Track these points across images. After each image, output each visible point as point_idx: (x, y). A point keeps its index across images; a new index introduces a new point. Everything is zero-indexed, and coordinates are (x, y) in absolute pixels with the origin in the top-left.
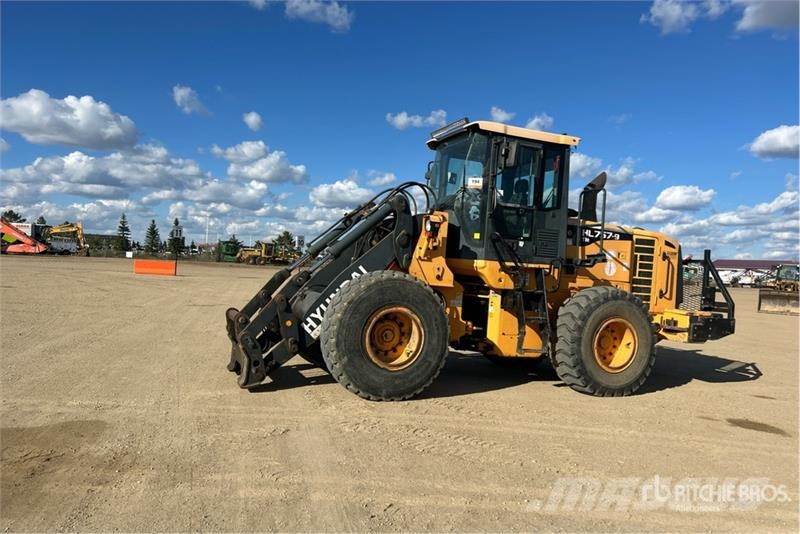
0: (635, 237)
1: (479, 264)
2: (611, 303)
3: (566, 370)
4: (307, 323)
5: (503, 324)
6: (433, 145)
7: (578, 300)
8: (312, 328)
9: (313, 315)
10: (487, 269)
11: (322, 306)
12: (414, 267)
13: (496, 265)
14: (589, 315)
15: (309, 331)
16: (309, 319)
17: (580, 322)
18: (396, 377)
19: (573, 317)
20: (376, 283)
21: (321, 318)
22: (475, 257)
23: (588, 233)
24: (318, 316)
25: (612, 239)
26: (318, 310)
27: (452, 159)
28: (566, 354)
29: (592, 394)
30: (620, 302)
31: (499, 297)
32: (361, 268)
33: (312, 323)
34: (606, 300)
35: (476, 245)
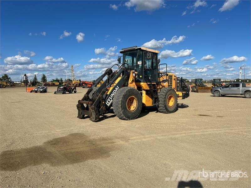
0: (169, 75)
1: (142, 84)
3: (162, 108)
4: (107, 102)
5: (146, 98)
6: (121, 52)
7: (163, 91)
8: (108, 103)
9: (108, 100)
10: (144, 85)
11: (110, 97)
12: (129, 85)
13: (146, 83)
14: (166, 94)
15: (107, 104)
16: (107, 101)
17: (165, 96)
18: (133, 114)
19: (163, 95)
20: (128, 90)
21: (110, 101)
22: (141, 82)
23: (160, 74)
24: (109, 100)
25: (165, 76)
27: (126, 56)
28: (162, 104)
29: (167, 113)
30: (171, 91)
31: (145, 92)
32: (117, 86)
33: (108, 102)
34: (169, 91)
35: (141, 79)
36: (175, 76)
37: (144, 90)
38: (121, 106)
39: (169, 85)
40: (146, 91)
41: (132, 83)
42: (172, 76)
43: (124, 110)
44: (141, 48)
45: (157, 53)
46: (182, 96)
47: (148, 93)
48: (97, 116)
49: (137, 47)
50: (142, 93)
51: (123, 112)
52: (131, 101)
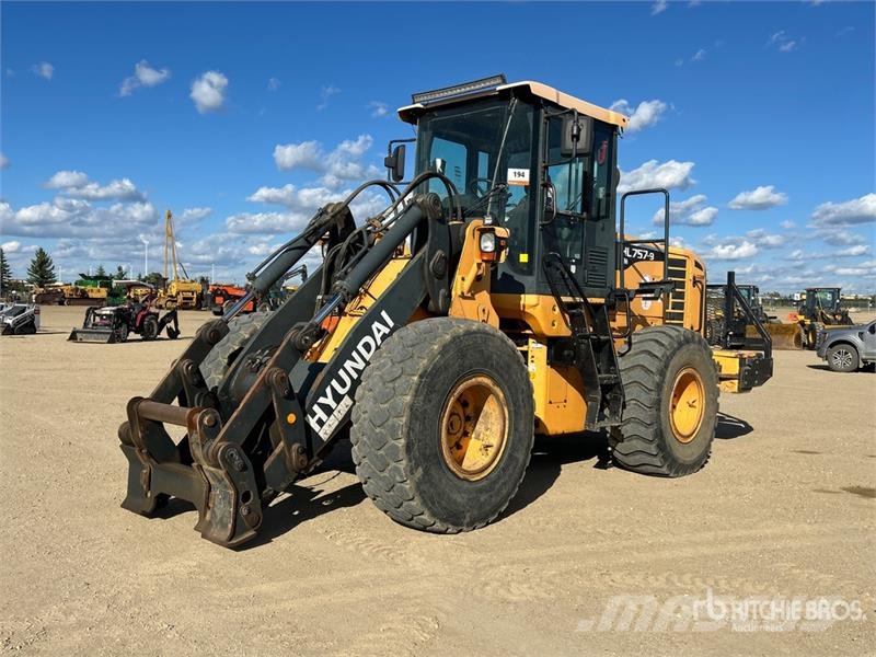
0: (667, 257)
1: (528, 300)
2: (685, 348)
3: (638, 445)
4: (313, 414)
5: (550, 388)
7: (647, 346)
8: (321, 423)
9: (322, 400)
10: (539, 308)
11: (334, 383)
13: (551, 300)
14: (666, 367)
15: (316, 427)
16: (316, 408)
17: (657, 378)
18: (480, 491)
19: (647, 371)
20: (454, 339)
21: (333, 405)
22: (521, 290)
23: (627, 251)
24: (329, 401)
25: (648, 259)
26: (328, 390)
28: (642, 423)
29: (666, 476)
30: (692, 346)
31: (545, 348)
32: (384, 314)
33: (320, 414)
34: (680, 345)
35: (523, 273)
36: (698, 265)
37: (540, 338)
38: (408, 448)
39: (670, 310)
40: (552, 343)
41: (472, 298)
42: (682, 263)
43: (426, 472)
44: (527, 87)
45: (615, 127)
46: (738, 378)
47: (559, 354)
48: (244, 511)
49: (504, 82)
50: (525, 354)
51: (418, 486)
52: (469, 409)
